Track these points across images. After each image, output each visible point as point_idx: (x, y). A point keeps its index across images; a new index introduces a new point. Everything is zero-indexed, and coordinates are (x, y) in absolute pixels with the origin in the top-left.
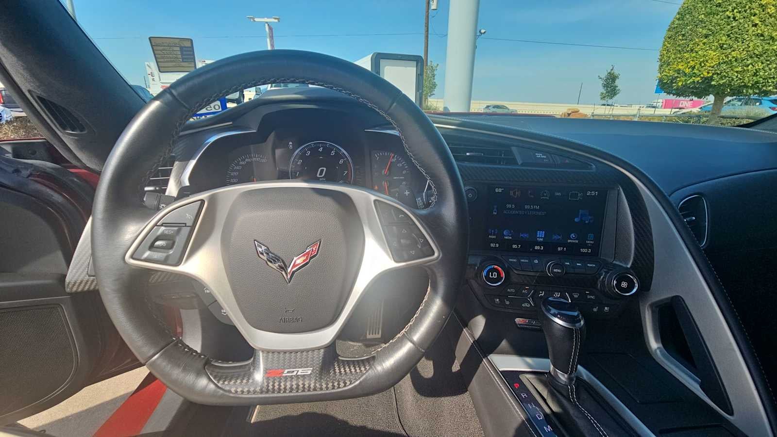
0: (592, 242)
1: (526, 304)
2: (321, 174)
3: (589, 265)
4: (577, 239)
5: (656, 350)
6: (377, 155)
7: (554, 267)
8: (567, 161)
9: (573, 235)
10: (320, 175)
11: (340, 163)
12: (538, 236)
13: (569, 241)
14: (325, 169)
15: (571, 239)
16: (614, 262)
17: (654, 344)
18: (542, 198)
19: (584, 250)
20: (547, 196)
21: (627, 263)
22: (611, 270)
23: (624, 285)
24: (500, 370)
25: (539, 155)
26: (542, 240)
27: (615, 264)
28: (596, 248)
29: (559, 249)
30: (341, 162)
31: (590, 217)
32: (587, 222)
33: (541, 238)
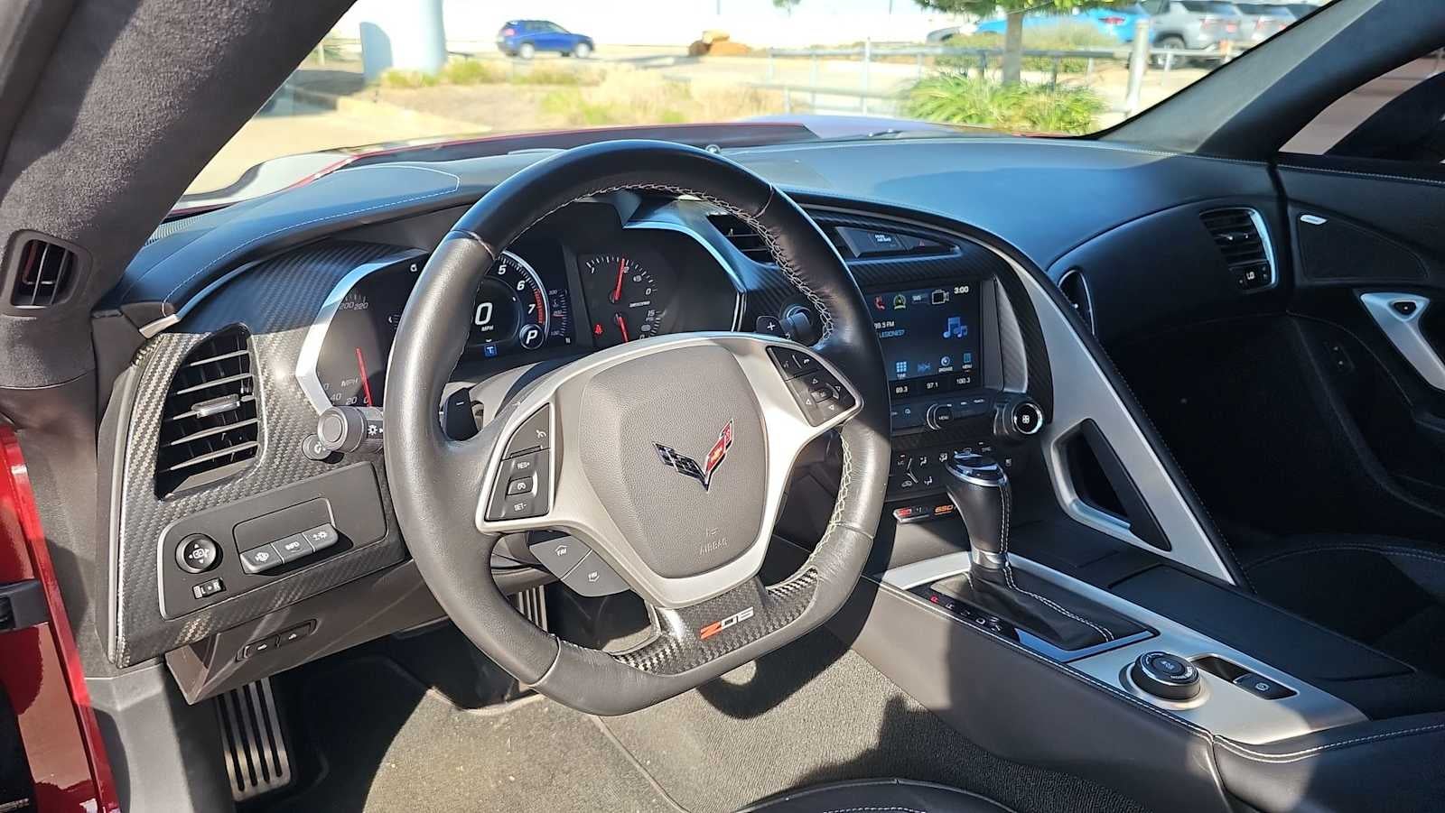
0: (970, 366)
1: (906, 482)
2: (483, 317)
3: (976, 401)
4: (949, 366)
5: (1071, 505)
6: (591, 264)
7: (938, 415)
8: (922, 244)
9: (944, 360)
10: (480, 320)
11: (519, 289)
12: (898, 371)
13: (941, 370)
14: (490, 305)
15: (943, 367)
16: (1005, 390)
17: (1067, 496)
18: (896, 308)
19: (962, 381)
20: (902, 304)
21: (1021, 387)
22: (1005, 402)
23: (1026, 419)
24: (904, 588)
25: (881, 238)
26: (904, 375)
27: (1007, 393)
28: (977, 373)
29: (930, 386)
30: (521, 286)
31: (962, 328)
32: (959, 336)
33: (903, 373)
